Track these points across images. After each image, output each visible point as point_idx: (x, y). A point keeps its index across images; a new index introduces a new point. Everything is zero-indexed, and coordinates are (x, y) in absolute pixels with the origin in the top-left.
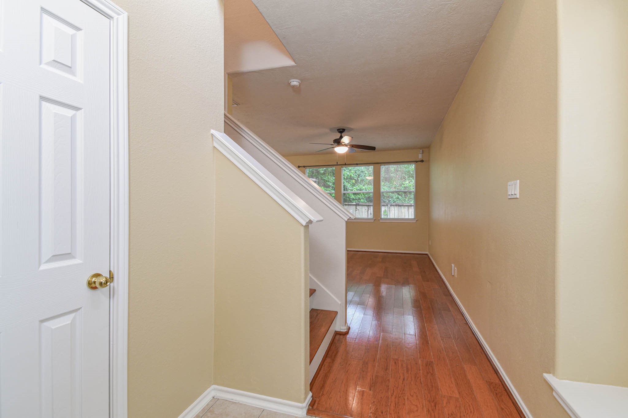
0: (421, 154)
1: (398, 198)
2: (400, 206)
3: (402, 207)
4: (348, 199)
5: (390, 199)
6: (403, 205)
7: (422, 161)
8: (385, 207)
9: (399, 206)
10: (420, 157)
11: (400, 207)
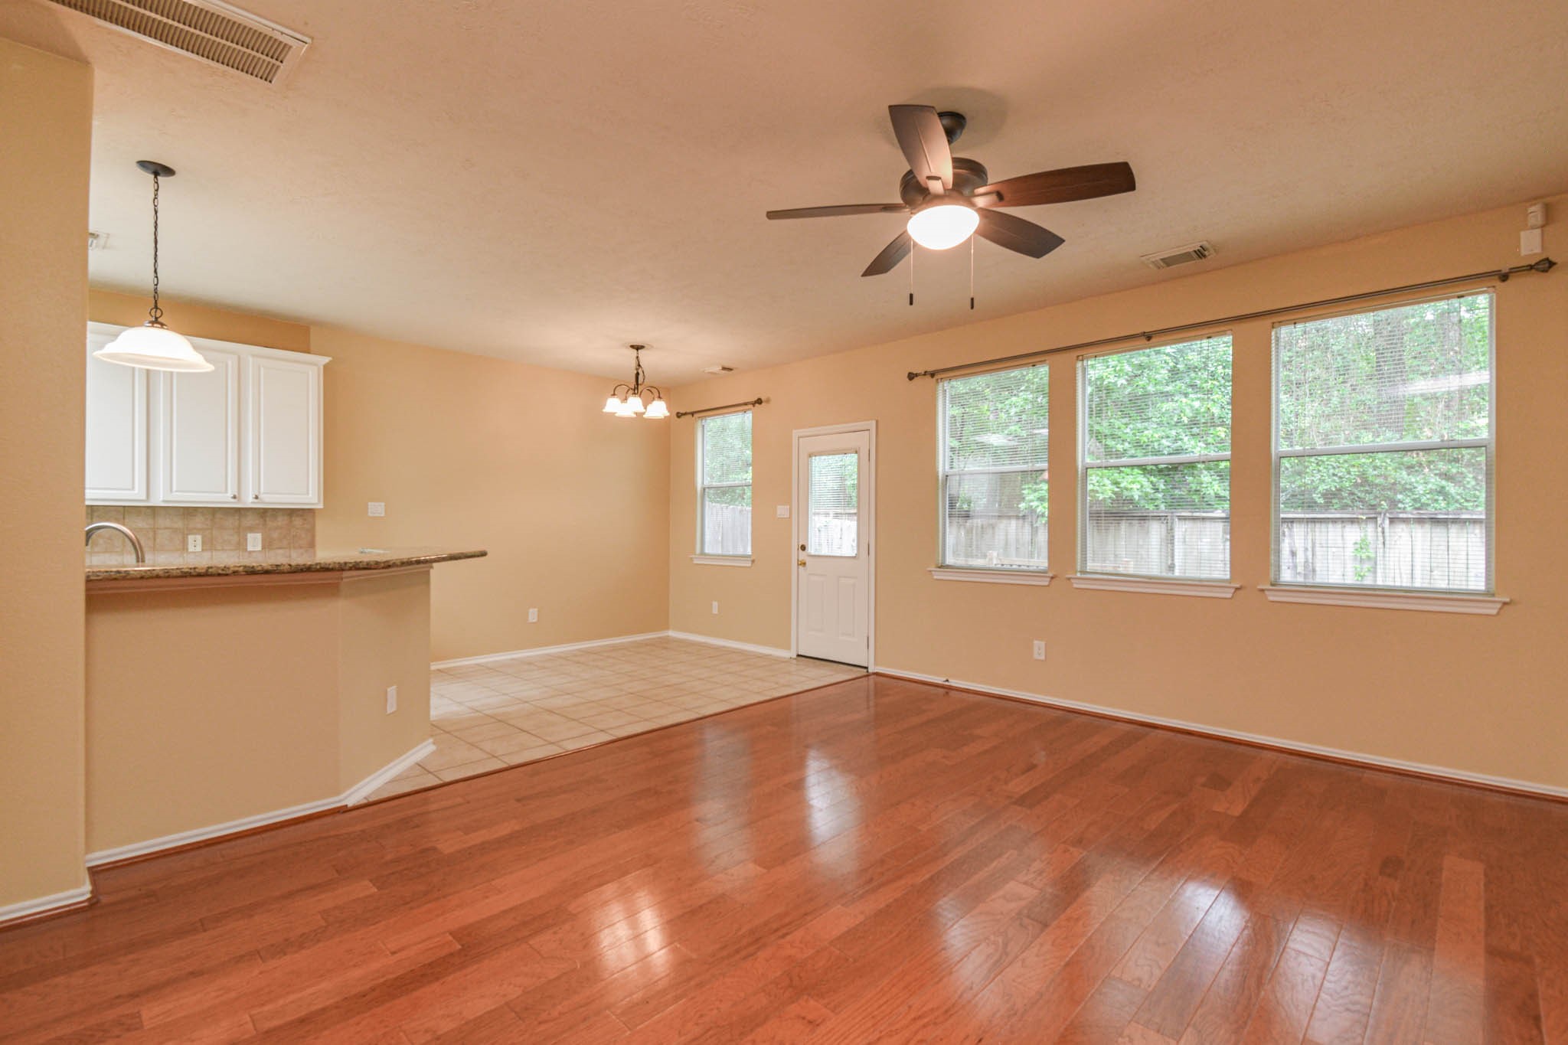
0: (1533, 228)
1: (1441, 491)
2: (1444, 522)
3: (1454, 529)
4: (1196, 498)
5: (1400, 497)
6: (1455, 521)
7: (1546, 265)
8: (1363, 526)
9: (1435, 521)
10: (1530, 245)
11: (1439, 532)
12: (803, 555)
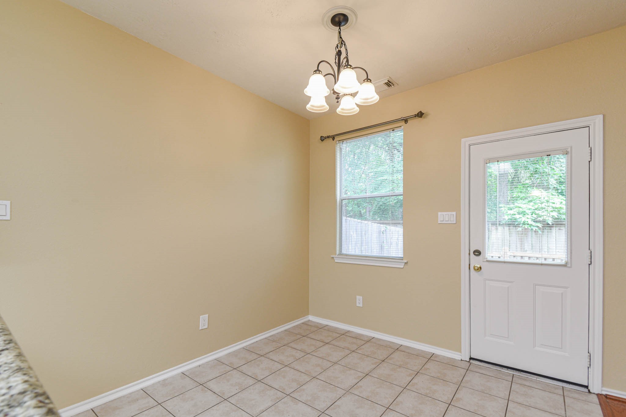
12: (476, 261)
